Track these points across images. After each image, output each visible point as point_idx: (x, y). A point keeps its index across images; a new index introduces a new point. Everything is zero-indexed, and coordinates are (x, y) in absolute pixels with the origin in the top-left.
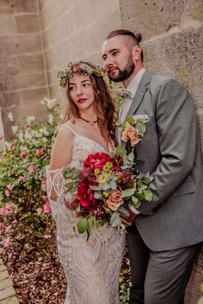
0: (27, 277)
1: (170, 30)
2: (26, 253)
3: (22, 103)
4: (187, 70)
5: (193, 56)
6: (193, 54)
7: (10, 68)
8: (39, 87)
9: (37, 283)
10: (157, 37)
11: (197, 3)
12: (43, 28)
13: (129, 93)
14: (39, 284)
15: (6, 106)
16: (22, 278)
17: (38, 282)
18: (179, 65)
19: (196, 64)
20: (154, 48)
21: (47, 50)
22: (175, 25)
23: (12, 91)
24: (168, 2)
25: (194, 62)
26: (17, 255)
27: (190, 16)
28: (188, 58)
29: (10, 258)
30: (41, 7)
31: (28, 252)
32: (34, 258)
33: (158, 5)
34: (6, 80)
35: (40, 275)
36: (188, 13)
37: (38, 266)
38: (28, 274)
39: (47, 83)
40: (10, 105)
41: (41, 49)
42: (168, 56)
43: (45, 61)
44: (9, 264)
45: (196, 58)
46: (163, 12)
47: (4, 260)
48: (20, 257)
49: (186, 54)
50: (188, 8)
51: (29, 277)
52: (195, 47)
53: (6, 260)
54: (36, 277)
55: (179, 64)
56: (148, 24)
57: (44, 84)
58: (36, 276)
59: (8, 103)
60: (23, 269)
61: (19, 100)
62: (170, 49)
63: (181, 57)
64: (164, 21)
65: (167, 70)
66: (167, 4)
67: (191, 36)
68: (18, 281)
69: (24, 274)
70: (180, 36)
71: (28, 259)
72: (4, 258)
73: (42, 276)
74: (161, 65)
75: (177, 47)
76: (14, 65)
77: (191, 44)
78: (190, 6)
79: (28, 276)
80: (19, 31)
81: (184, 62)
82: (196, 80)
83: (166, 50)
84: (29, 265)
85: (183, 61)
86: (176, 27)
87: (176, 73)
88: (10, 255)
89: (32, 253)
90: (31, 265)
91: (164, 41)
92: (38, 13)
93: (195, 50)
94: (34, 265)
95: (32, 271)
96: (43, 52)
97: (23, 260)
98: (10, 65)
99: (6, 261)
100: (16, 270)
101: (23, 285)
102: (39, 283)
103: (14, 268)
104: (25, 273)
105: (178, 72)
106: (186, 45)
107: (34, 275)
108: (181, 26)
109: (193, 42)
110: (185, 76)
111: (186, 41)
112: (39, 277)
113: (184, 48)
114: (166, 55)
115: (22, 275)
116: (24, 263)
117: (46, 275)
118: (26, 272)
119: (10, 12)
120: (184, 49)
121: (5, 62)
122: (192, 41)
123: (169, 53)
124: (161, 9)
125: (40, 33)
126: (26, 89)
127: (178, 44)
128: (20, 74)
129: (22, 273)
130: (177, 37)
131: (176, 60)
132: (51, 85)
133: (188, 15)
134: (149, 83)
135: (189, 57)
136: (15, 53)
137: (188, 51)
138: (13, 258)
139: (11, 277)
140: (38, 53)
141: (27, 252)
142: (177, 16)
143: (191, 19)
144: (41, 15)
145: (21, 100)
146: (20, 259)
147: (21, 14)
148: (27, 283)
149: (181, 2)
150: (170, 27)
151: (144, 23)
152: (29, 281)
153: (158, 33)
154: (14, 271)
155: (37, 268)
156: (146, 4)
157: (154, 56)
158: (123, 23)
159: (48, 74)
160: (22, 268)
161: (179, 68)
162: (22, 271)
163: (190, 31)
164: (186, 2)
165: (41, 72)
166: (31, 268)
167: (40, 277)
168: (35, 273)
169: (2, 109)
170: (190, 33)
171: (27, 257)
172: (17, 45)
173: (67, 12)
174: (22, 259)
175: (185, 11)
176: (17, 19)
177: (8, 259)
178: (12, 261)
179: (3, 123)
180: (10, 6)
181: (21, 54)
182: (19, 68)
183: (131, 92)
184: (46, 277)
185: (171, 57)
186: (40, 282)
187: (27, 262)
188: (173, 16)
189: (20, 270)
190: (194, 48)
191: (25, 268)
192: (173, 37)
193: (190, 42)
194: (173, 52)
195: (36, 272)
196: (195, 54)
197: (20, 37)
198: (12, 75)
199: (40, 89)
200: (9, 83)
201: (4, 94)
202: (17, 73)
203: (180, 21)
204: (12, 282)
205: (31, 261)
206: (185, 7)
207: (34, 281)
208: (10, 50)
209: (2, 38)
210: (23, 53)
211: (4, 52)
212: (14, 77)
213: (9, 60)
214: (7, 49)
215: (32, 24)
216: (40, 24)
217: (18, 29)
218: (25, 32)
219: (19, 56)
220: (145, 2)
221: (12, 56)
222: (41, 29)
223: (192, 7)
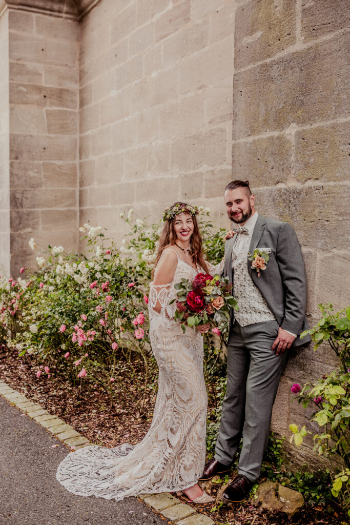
1: (278, 184)
3: (40, 228)
4: (289, 217)
5: (295, 208)
6: (295, 206)
7: (31, 178)
8: (67, 208)
10: (266, 188)
12: (81, 131)
15: (18, 230)
19: (297, 213)
23: (29, 210)
27: (295, 178)
30: (82, 103)
33: (269, 163)
34: (23, 193)
36: (293, 176)
39: (77, 204)
40: (24, 228)
41: (75, 158)
42: (274, 204)
45: (297, 209)
46: (273, 170)
49: (289, 205)
50: (294, 172)
52: (297, 201)
55: (283, 212)
57: (73, 205)
59: (21, 226)
61: (37, 223)
62: (277, 199)
63: (285, 207)
64: (273, 177)
66: (277, 165)
67: (294, 193)
70: (285, 191)
74: (267, 210)
75: (283, 199)
76: (36, 175)
80: (49, 131)
83: (273, 200)
85: (287, 210)
86: (283, 183)
91: (272, 192)
92: (77, 110)
93: (297, 203)
96: (77, 162)
98: (31, 174)
106: (290, 198)
108: (287, 183)
109: (295, 198)
111: (290, 196)
114: (272, 203)
119: (39, 104)
120: (288, 201)
121: (26, 170)
122: (295, 196)
123: (275, 202)
124: (271, 167)
125: (77, 136)
126: (47, 209)
127: (284, 197)
128: (43, 188)
130: (283, 191)
131: (281, 208)
132: (84, 208)
133: (293, 178)
134: (265, 224)
135: (291, 208)
136: (41, 158)
137: (291, 203)
140: (71, 162)
142: (285, 176)
143: (296, 181)
144: (81, 113)
145: (40, 223)
147: (55, 108)
149: (288, 167)
150: (278, 182)
153: (267, 185)
156: (259, 159)
158: (234, 168)
159: (82, 192)
161: (282, 214)
163: (294, 189)
164: (293, 168)
165: (72, 189)
169: (13, 232)
170: (293, 191)
172: (44, 149)
173: (126, 119)
175: (291, 174)
176: (49, 114)
179: (11, 252)
180: (42, 95)
181: (47, 161)
182: (43, 180)
183: (248, 229)
185: (277, 205)
188: (282, 175)
192: (280, 190)
193: (293, 197)
194: (279, 202)
197: (49, 137)
198: (32, 187)
199: (67, 211)
200: (27, 198)
201: (18, 213)
202: (39, 185)
203: (286, 180)
206: (292, 171)
208: (34, 154)
209: (25, 137)
210: (51, 160)
211: (25, 156)
212: (34, 190)
213: (31, 167)
214: (30, 152)
215: (67, 124)
216: (78, 124)
217: (48, 128)
218: (57, 133)
219: (45, 163)
220: (258, 158)
221: (36, 162)
222: (78, 132)
223: (297, 173)
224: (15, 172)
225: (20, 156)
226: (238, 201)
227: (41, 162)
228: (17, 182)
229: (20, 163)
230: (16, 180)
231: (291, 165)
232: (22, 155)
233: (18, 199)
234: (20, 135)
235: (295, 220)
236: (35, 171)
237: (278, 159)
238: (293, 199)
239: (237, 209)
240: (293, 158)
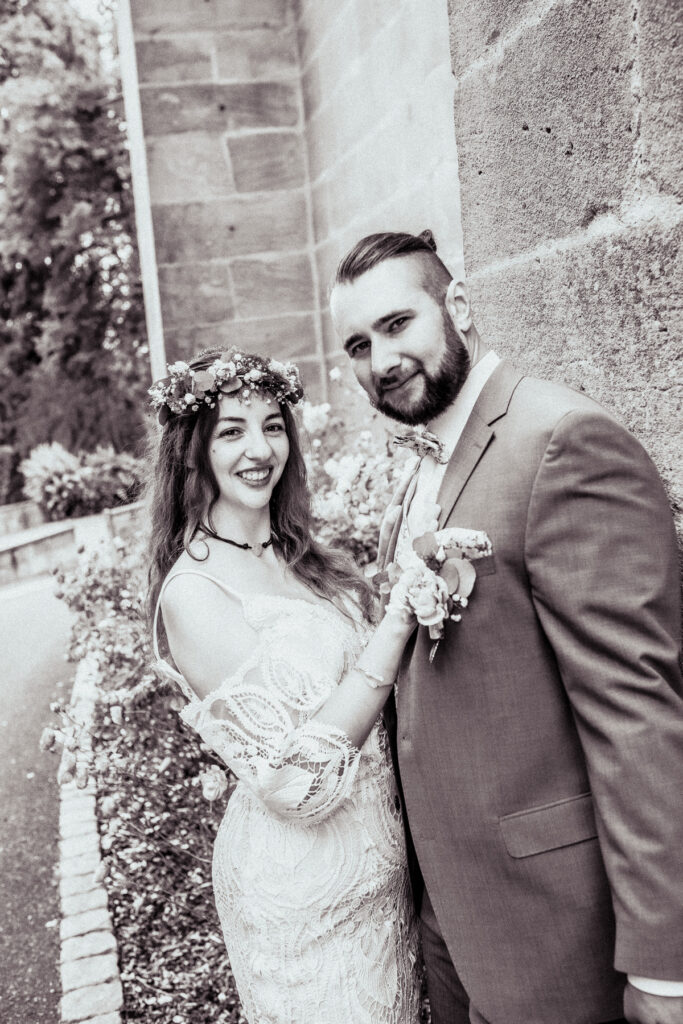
0: (172, 984)
1: (594, 222)
2: (188, 900)
4: (640, 369)
5: (657, 324)
6: (657, 316)
7: (207, 300)
9: (196, 1008)
10: (554, 246)
11: (669, 134)
12: (314, 174)
13: (434, 446)
14: (204, 1012)
16: (156, 984)
17: (202, 1006)
18: (618, 351)
19: (667, 351)
20: (545, 283)
21: (322, 244)
22: (606, 208)
24: (586, 127)
25: (660, 345)
26: (159, 902)
27: (648, 179)
28: (642, 326)
29: (137, 909)
30: (309, 108)
31: (192, 898)
32: (205, 921)
33: (559, 134)
34: (192, 336)
35: (210, 982)
36: (642, 168)
37: (212, 949)
38: (176, 973)
39: (319, 348)
41: (305, 240)
42: (585, 313)
43: (315, 278)
44: (129, 931)
45: (665, 330)
46: (571, 158)
47: (116, 915)
48: (167, 910)
49: (637, 314)
50: (643, 150)
51: (179, 984)
52: (665, 290)
53: (122, 916)
54: (198, 989)
55: (616, 347)
56: (531, 198)
57: (309, 349)
58: (200, 984)
60: (165, 955)
62: (592, 289)
63: (623, 322)
64: (575, 191)
65: (581, 363)
66: (583, 131)
67: (651, 251)
68: (141, 995)
69: (166, 974)
70: (619, 247)
71: (190, 920)
72: (119, 909)
73: (218, 987)
74: (565, 342)
75: (612, 286)
76: (219, 292)
77: (652, 278)
78: (649, 142)
79: (176, 981)
80: (239, 187)
81: (632, 339)
82: (666, 409)
83: (581, 293)
84: (186, 943)
85: (629, 336)
86: (609, 213)
87: (607, 374)
88: (138, 902)
89: (204, 903)
90: (193, 943)
91: (575, 262)
92: (300, 128)
93: (663, 301)
94: (203, 943)
95: (189, 965)
96: (311, 249)
97: (172, 923)
98: (206, 289)
99: (124, 918)
100: (144, 956)
101: (154, 1008)
102: (201, 1008)
103: (142, 946)
104: (169, 970)
105: (612, 375)
106: (637, 280)
107: (192, 979)
108: (623, 210)
109: (657, 274)
110: (633, 389)
111: (638, 268)
112: (206, 988)
113: (631, 290)
114: (578, 311)
115: (158, 975)
116: (172, 933)
117: (230, 987)
118: (170, 966)
119: (213, 128)
120: (632, 294)
121: (194, 283)
122: (655, 267)
123: (586, 302)
124: (566, 147)
125: (306, 189)
127: (615, 276)
128: (237, 319)
129: (160, 966)
130: (610, 250)
131: (608, 331)
132: (332, 355)
133: (643, 177)
134: (504, 414)
135: (645, 325)
136: (226, 251)
137: (641, 304)
138: (144, 912)
139: (124, 976)
140: (295, 253)
141: (189, 896)
142: (612, 176)
143: (653, 189)
144: (308, 133)
146: (165, 919)
147: (249, 131)
148: (165, 1006)
149: (622, 128)
150: (593, 213)
151: (521, 191)
152: (175, 1000)
153: (557, 231)
154: (137, 958)
155: (208, 954)
156: (526, 128)
157: (545, 311)
159: (325, 318)
160: (164, 949)
161: (616, 358)
162: (162, 960)
163: (650, 233)
164: (638, 128)
165: (302, 314)
166: (190, 952)
167: (211, 987)
168: (199, 974)
170: (648, 240)
171: (188, 914)
172: (232, 229)
173: (382, 126)
174: (172, 918)
175: (634, 161)
176: (235, 147)
177: (128, 912)
178: (140, 921)
180: (215, 107)
181: (240, 258)
182: (236, 301)
184: (226, 994)
185: (594, 318)
186: (206, 1007)
187: (184, 930)
188: (601, 177)
189: (158, 957)
190: (660, 295)
191: (173, 950)
192: (597, 248)
193: (650, 271)
194: (600, 302)
195: (200, 970)
196: (662, 314)
197: (241, 202)
198: (212, 320)
202: (227, 314)
203: (619, 194)
204: (120, 995)
205: (195, 930)
206: (636, 146)
207: (190, 1001)
208: (209, 243)
209: (186, 207)
210: (249, 252)
211: (190, 251)
212: (217, 327)
213: (205, 275)
214: (199, 241)
215: (281, 164)
216: (306, 161)
217: (236, 179)
218: (257, 189)
219: (236, 262)
220: (522, 120)
221: (215, 262)
222: (307, 178)
223: (656, 148)
224: (172, 290)
225: (178, 254)
226: (394, 323)
227: (226, 261)
228: (177, 313)
229: (179, 270)
230: (174, 307)
231: (631, 115)
232: (181, 251)
233: (183, 350)
234: (173, 207)
235: (664, 384)
236: (215, 282)
237: (584, 103)
238: (647, 281)
239: (396, 361)
240: (636, 82)
